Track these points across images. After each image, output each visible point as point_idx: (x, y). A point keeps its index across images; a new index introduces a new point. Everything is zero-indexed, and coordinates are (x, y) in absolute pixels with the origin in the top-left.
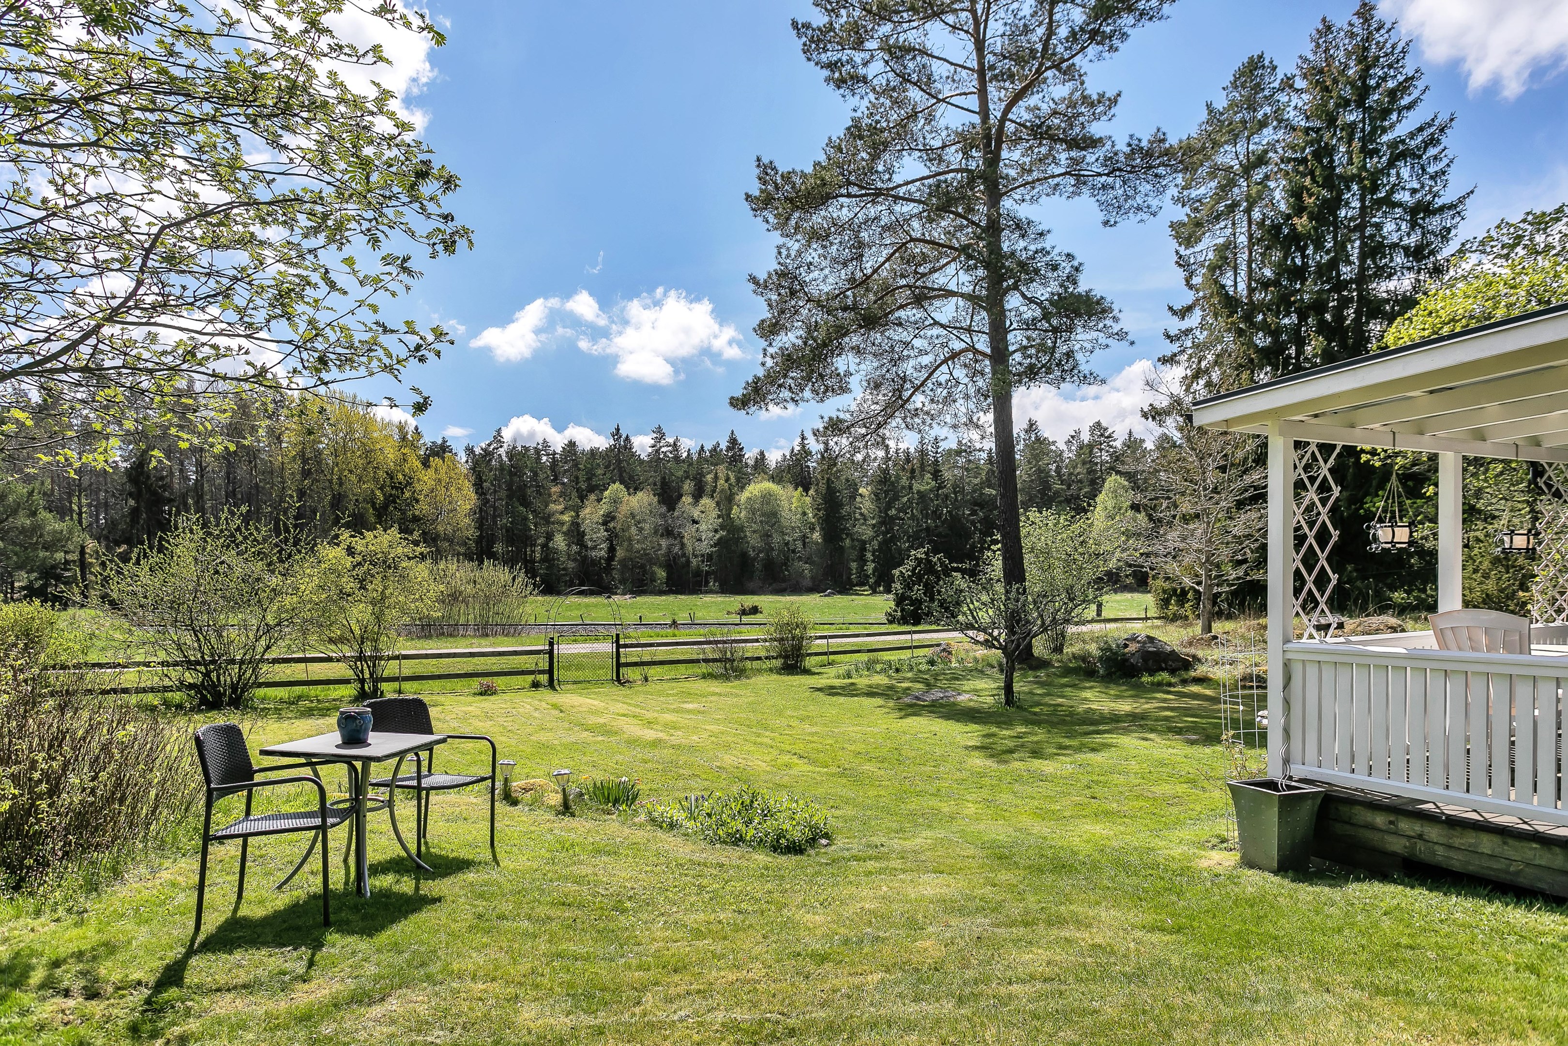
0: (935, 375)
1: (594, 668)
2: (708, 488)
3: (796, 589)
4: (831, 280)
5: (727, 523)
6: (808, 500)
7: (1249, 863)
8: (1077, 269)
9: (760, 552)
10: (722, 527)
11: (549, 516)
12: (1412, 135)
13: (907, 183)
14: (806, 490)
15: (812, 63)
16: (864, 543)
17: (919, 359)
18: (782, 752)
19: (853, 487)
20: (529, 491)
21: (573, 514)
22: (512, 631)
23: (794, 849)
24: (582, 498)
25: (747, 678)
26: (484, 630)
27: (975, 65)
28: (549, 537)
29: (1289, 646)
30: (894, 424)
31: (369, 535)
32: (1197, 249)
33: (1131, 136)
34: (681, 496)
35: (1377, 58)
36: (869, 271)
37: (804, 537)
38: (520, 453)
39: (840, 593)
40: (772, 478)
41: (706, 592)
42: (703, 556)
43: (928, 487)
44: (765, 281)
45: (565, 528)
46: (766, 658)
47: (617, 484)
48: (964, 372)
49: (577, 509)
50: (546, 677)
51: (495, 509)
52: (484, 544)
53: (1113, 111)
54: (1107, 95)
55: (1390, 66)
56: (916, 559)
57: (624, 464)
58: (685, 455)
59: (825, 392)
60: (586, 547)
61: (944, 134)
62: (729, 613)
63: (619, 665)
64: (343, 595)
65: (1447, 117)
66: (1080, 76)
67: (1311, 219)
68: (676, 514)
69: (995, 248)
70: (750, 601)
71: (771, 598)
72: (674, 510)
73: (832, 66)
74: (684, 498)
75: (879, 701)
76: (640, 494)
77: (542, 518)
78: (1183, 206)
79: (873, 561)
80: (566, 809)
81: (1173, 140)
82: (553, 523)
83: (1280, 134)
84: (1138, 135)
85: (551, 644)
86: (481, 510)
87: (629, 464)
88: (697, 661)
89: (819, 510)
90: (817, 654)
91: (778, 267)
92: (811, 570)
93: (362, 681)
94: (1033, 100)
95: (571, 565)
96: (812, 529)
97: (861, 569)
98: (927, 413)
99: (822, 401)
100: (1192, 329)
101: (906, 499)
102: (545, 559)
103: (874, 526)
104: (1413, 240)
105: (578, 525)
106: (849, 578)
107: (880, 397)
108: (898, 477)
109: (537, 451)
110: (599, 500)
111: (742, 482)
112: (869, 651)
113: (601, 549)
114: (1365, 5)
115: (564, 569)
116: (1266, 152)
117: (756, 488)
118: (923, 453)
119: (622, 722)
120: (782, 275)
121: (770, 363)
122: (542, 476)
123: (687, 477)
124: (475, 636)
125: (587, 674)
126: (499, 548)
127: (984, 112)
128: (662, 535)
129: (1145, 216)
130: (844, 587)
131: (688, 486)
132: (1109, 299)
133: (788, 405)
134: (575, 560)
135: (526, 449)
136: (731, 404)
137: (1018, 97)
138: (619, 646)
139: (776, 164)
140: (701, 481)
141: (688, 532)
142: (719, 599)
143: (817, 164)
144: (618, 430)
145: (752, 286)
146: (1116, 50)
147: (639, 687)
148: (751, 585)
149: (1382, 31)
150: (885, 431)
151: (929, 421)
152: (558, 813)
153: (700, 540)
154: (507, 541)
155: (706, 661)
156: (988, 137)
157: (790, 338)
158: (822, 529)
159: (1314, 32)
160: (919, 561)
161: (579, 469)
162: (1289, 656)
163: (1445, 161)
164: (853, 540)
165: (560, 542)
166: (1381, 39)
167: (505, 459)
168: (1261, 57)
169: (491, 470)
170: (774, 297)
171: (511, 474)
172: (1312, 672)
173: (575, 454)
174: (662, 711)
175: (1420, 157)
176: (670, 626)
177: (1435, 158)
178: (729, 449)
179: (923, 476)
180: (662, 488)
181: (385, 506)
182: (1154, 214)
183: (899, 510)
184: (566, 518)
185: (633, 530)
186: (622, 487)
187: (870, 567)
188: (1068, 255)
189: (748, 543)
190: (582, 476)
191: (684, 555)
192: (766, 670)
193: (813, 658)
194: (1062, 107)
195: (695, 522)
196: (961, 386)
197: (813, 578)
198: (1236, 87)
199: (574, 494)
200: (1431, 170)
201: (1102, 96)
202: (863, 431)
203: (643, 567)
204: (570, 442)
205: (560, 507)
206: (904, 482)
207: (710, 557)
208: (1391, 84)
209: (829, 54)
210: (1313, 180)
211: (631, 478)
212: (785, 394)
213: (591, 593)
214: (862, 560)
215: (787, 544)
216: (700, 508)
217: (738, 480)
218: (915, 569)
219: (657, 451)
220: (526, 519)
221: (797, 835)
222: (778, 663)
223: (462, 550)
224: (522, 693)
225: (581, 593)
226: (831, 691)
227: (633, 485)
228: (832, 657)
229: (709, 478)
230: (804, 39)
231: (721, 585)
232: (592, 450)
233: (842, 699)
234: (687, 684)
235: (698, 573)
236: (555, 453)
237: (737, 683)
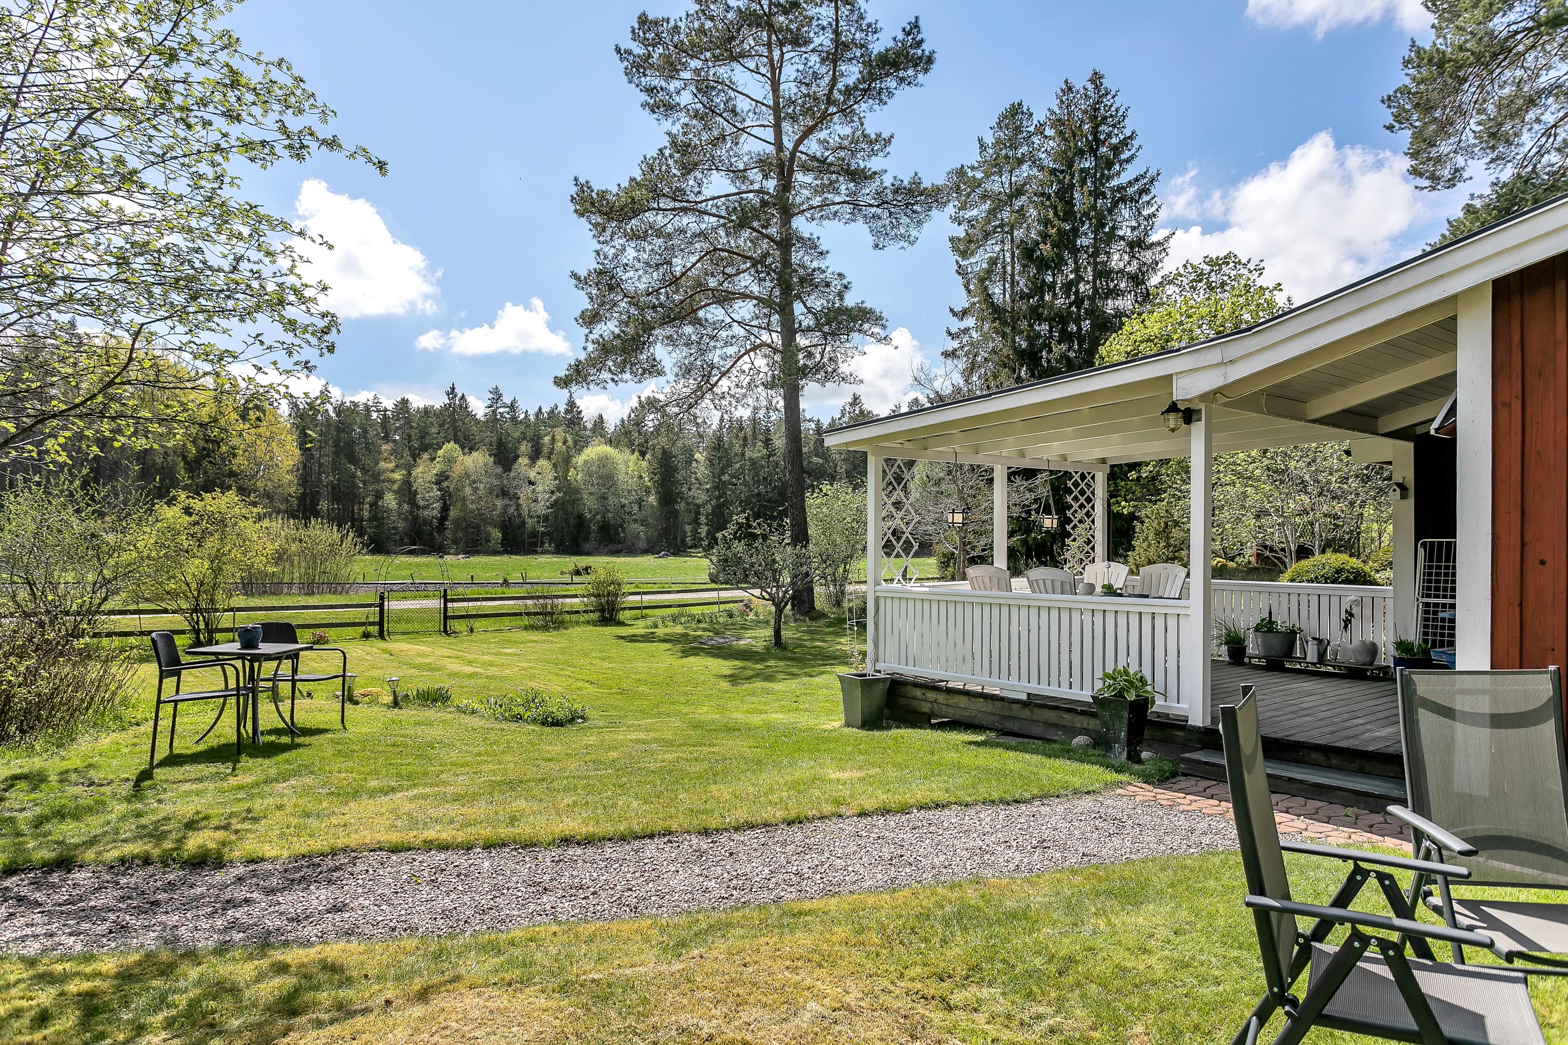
0: (739, 364)
1: (422, 621)
2: (546, 450)
3: (632, 551)
4: (644, 280)
5: (564, 485)
6: (644, 464)
7: (848, 724)
8: (846, 287)
9: (597, 514)
10: (559, 489)
11: (379, 474)
12: (1130, 184)
13: (713, 198)
14: (643, 454)
15: (634, 85)
16: (698, 506)
17: (725, 350)
18: (577, 680)
19: (689, 452)
20: (357, 448)
21: (404, 472)
22: (340, 589)
23: (557, 723)
24: (415, 456)
25: (565, 628)
26: (309, 588)
27: (771, 103)
28: (379, 495)
29: (878, 587)
30: (704, 405)
31: (207, 496)
32: (972, 260)
33: (895, 178)
34: (517, 457)
35: (1106, 118)
36: (678, 274)
37: (640, 502)
38: (348, 409)
39: (674, 554)
40: (610, 442)
41: (543, 553)
42: (539, 517)
43: (759, 455)
44: (585, 279)
45: (395, 487)
46: (584, 612)
47: (452, 443)
48: (765, 361)
49: (409, 468)
50: (377, 628)
51: (320, 465)
52: (308, 501)
53: (887, 149)
54: (883, 136)
55: (1114, 126)
56: (738, 523)
57: (460, 423)
58: (522, 416)
59: (642, 375)
60: (419, 508)
61: (746, 159)
62: (562, 573)
63: (446, 618)
64: (179, 550)
65: (1155, 173)
66: (860, 118)
67: (1053, 246)
68: (512, 474)
69: (786, 262)
70: (583, 561)
71: (606, 559)
72: (510, 470)
73: (650, 90)
74: (520, 460)
75: (668, 646)
76: (475, 454)
77: (372, 476)
78: (959, 224)
79: (707, 524)
80: (396, 704)
81: (926, 184)
82: (383, 481)
83: (1035, 172)
84: (900, 177)
85: (382, 598)
86: (305, 465)
87: (464, 423)
88: (520, 614)
89: (655, 474)
90: (631, 609)
91: (597, 266)
92: (646, 533)
93: (197, 632)
94: (823, 134)
95: (401, 525)
96: (648, 492)
97: (695, 532)
98: (733, 396)
99: (640, 382)
100: (969, 329)
101: (738, 465)
102: (374, 518)
103: (708, 490)
104: (1132, 268)
105: (410, 484)
106: (683, 541)
107: (691, 381)
108: (731, 444)
109: (367, 408)
110: (432, 459)
111: (580, 444)
112: (679, 606)
113: (433, 509)
114: (1096, 73)
115: (394, 528)
116: (1025, 184)
117: (595, 451)
118: (754, 421)
119: (446, 662)
120: (600, 273)
121: (591, 347)
122: (372, 433)
123: (524, 439)
124: (299, 595)
125: (417, 626)
126: (323, 505)
127: (779, 144)
128: (497, 496)
129: (906, 244)
130: (678, 548)
131: (525, 448)
132: (878, 311)
133: (607, 386)
134: (406, 519)
135: (356, 405)
136: (555, 382)
137: (808, 132)
138: (446, 601)
139: (592, 184)
140: (538, 443)
141: (525, 493)
142: (555, 559)
143: (632, 179)
144: (453, 389)
145: (574, 282)
146: (885, 103)
147: (464, 636)
148: (587, 546)
149: (1109, 97)
150: (697, 411)
151: (734, 403)
152: (389, 707)
153: (536, 501)
154: (333, 500)
155: (528, 614)
156: (781, 165)
157: (609, 328)
158: (657, 492)
159: (1059, 91)
160: (740, 525)
161: (412, 427)
162: (878, 594)
163: (1155, 207)
164: (688, 504)
165: (390, 500)
166: (1109, 103)
167: (332, 413)
168: (1020, 104)
169: (316, 425)
170: (594, 292)
171: (338, 429)
172: (889, 602)
173: (408, 412)
174: (483, 654)
175: (1137, 202)
176: (502, 585)
177: (1148, 203)
178: (567, 411)
179: (754, 445)
180: (498, 449)
181: (198, 461)
182: (912, 243)
183: (732, 476)
184: (397, 476)
185: (468, 490)
186: (457, 446)
187: (703, 530)
188: (839, 275)
189: (584, 504)
190: (414, 433)
191: (520, 515)
192: (583, 622)
193: (626, 612)
194: (846, 143)
195: (531, 483)
196: (761, 375)
197: (648, 540)
198: (1001, 128)
199: (406, 453)
200: (1145, 213)
201: (879, 135)
202: (676, 410)
203: (477, 527)
204: (403, 400)
205: (391, 466)
206: (737, 449)
207: (546, 518)
208: (1114, 141)
209: (648, 78)
210: (1056, 214)
211: (466, 438)
212: (605, 375)
213: (423, 553)
214: (696, 522)
215: (623, 507)
216: (536, 469)
217: (576, 443)
218: (736, 533)
219: (494, 412)
220: (354, 476)
221: (560, 715)
222: (595, 616)
223: (283, 507)
224: (354, 642)
225: (411, 553)
226: (633, 639)
227: (468, 445)
228: (644, 611)
229: (547, 439)
230: (626, 63)
231: (557, 546)
232: (426, 408)
233: (642, 645)
234: (510, 634)
235: (534, 534)
236: (386, 410)
237: (555, 633)
